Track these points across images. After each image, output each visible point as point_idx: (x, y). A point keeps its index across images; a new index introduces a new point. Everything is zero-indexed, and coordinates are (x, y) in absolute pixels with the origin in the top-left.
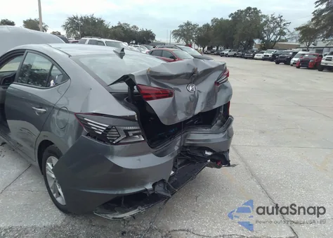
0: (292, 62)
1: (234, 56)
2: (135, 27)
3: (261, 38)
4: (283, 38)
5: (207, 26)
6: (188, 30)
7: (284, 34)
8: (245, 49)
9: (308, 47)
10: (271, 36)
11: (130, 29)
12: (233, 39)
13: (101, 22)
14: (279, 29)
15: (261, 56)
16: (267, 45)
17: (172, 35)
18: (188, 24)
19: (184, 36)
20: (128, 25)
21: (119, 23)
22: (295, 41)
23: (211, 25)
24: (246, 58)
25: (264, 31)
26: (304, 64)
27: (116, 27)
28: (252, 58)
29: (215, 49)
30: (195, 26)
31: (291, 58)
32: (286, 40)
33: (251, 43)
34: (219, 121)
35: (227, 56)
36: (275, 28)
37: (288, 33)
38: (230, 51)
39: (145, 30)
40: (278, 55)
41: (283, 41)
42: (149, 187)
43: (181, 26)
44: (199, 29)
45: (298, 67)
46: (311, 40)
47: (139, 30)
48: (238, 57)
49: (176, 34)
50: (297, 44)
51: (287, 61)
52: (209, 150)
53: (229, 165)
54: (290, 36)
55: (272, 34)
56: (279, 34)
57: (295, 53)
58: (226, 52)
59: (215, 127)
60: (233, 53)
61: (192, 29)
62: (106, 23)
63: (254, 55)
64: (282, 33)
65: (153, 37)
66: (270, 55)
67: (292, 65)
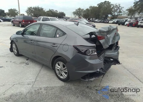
0: (125, 24)
1: (100, 22)
2: (56, 11)
3: (111, 14)
4: (120, 14)
5: (87, 10)
6: (80, 12)
7: (121, 12)
8: (104, 19)
9: (131, 17)
10: (115, 13)
11: (54, 12)
12: (99, 15)
13: (42, 9)
14: (119, 10)
15: (112, 22)
16: (114, 17)
17: (72, 14)
18: (79, 9)
19: (78, 14)
20: (53, 10)
21: (50, 9)
22: (125, 15)
23: (89, 9)
24: (105, 23)
25: (113, 11)
26: (131, 25)
27: (48, 11)
28: (108, 23)
29: (91, 19)
30: (82, 10)
31: (125, 23)
32: (122, 15)
33: (107, 16)
34: (114, 48)
35: (97, 22)
36: (117, 9)
37: (123, 12)
38: (98, 20)
39: (61, 12)
40: (119, 21)
41: (120, 15)
42: (98, 70)
43: (77, 10)
44: (84, 11)
45: (128, 26)
46: (132, 14)
47: (58, 12)
48: (101, 22)
49: (75, 13)
50: (127, 16)
51: (123, 24)
52: (112, 58)
53: (120, 64)
54: (124, 13)
55: (116, 12)
56: (119, 12)
57: (126, 20)
58: (97, 20)
59: (113, 50)
60: (99, 21)
61: (81, 11)
62: (44, 9)
63: (109, 22)
64: (120, 12)
65: (64, 15)
66: (116, 21)
67: (125, 26)
